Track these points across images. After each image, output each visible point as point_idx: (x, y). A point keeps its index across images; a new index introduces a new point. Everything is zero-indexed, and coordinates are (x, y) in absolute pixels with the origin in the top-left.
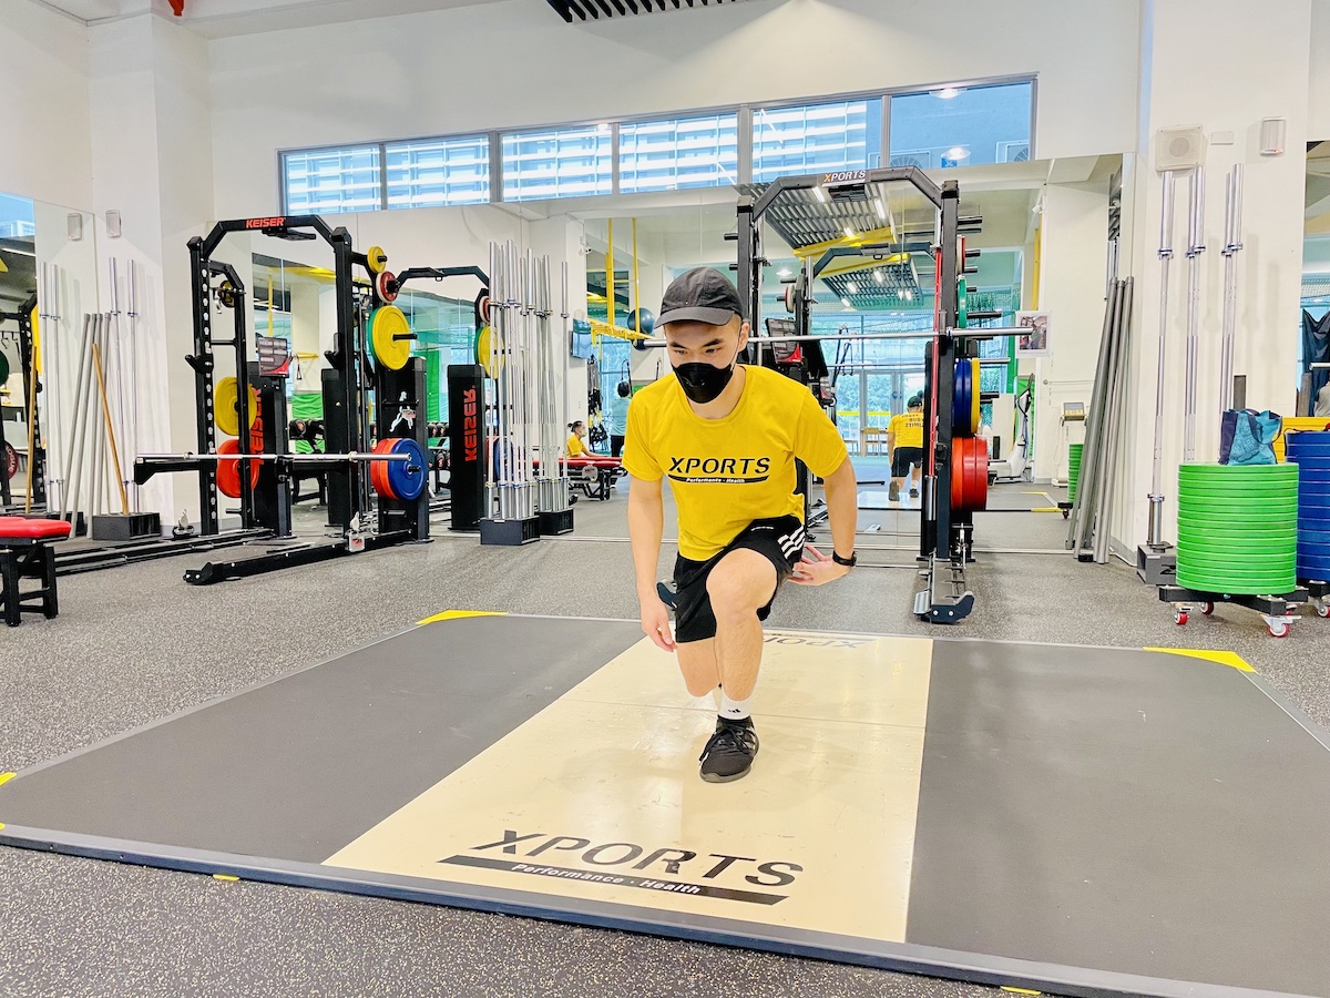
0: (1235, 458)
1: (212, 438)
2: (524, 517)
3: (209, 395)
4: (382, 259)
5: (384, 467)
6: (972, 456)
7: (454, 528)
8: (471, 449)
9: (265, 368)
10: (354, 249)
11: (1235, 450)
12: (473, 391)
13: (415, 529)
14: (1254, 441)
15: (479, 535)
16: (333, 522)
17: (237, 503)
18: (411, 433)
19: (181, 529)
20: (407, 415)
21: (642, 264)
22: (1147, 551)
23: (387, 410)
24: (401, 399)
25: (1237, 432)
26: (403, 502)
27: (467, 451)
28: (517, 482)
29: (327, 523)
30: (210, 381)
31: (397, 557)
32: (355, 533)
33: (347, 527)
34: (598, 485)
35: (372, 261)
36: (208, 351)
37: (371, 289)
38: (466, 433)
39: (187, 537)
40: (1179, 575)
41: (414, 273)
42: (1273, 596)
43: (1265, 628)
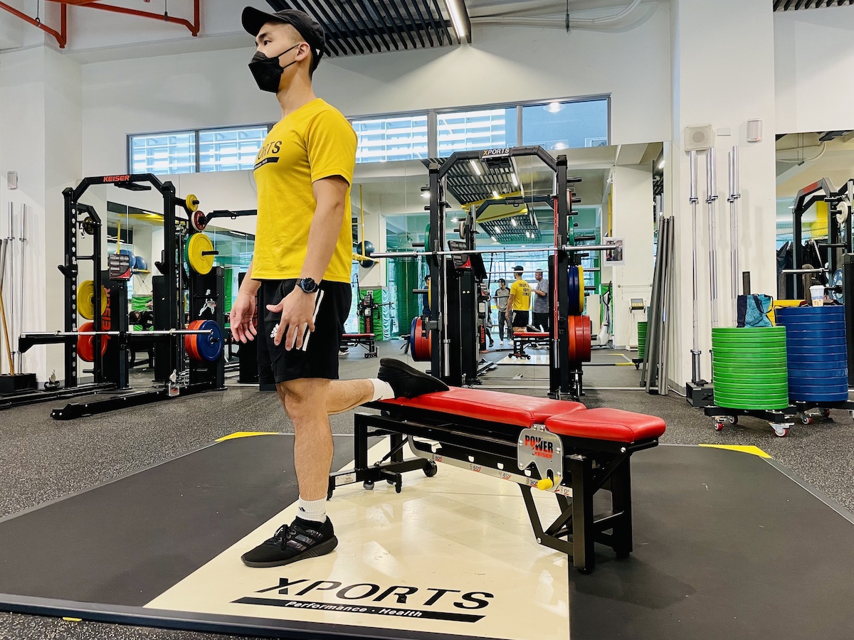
0: (749, 323)
1: (75, 321)
3: (75, 292)
4: (196, 202)
5: (194, 339)
6: (581, 327)
7: (239, 382)
9: (114, 274)
10: (177, 196)
11: (748, 318)
13: (215, 382)
14: (759, 312)
16: (157, 380)
17: (91, 366)
18: (214, 317)
19: (51, 383)
20: (211, 305)
22: (693, 385)
23: (197, 302)
24: (207, 294)
25: (748, 307)
26: (206, 362)
29: (154, 379)
30: (75, 283)
31: (201, 400)
32: (173, 383)
33: (168, 380)
35: (189, 204)
36: (74, 263)
37: (187, 222)
39: (55, 389)
40: (717, 399)
41: (217, 214)
42: (776, 410)
43: (772, 431)
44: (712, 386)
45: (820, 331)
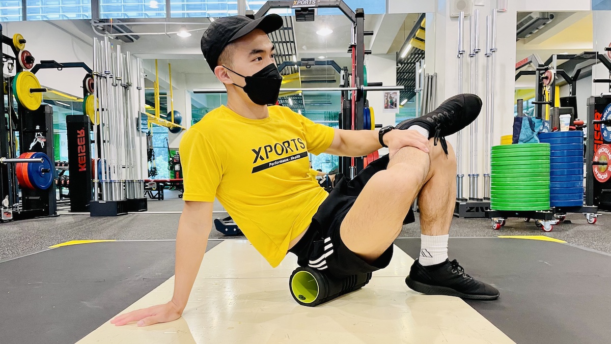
0: (522, 140)
2: (118, 199)
4: (23, 42)
5: (24, 169)
7: (70, 210)
8: (83, 165)
10: (4, 33)
11: (522, 136)
12: (83, 131)
14: (531, 131)
15: (90, 213)
18: (44, 150)
20: (41, 140)
21: (174, 88)
23: (26, 139)
24: (36, 130)
25: (522, 127)
26: (37, 191)
27: (80, 166)
28: (113, 179)
32: (5, 208)
34: (157, 192)
35: (16, 42)
38: (79, 155)
40: (494, 205)
41: (44, 65)
42: (544, 211)
43: (542, 226)
45: (566, 151)
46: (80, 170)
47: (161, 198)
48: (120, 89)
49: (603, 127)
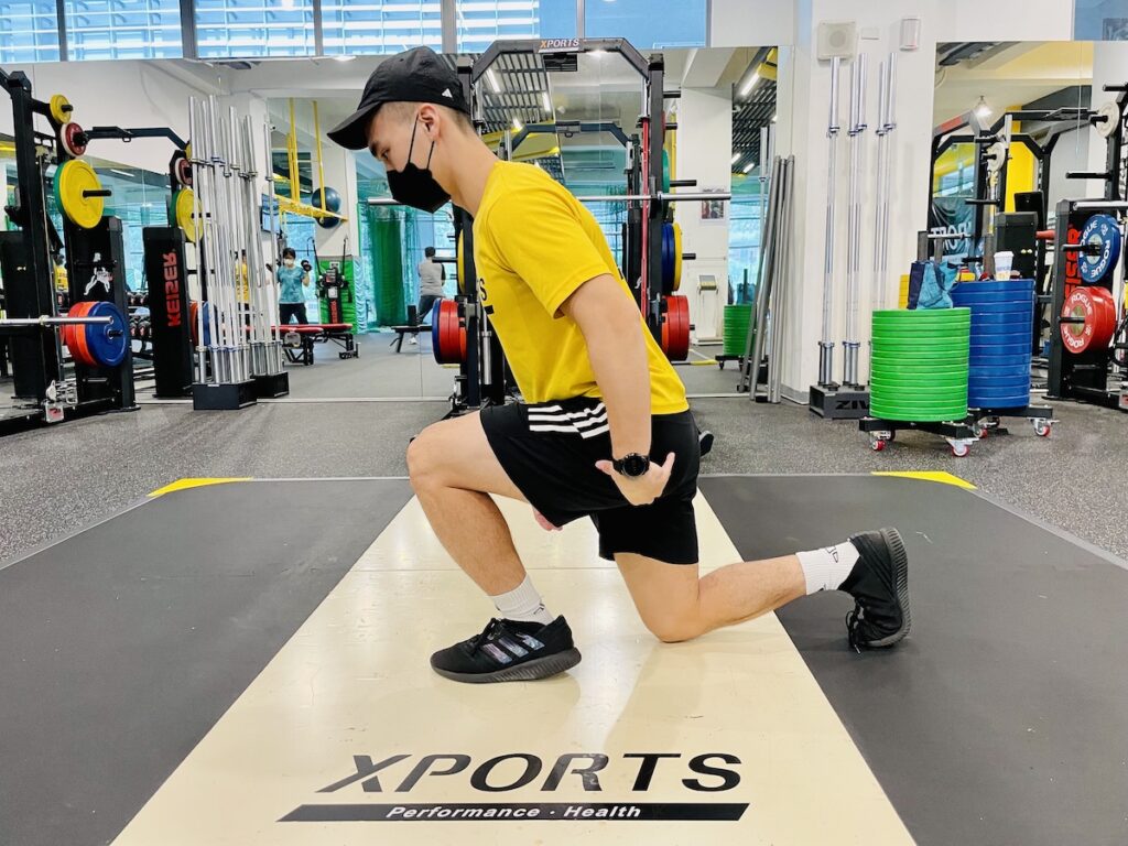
0: (922, 304)
2: (240, 381)
4: (67, 108)
5: (80, 332)
7: (155, 396)
8: (174, 314)
10: (34, 97)
11: (923, 297)
12: (172, 255)
13: (119, 397)
14: (938, 288)
15: (192, 401)
16: (20, 394)
18: (110, 297)
20: (104, 278)
21: (324, 146)
22: (821, 389)
23: (79, 274)
25: (925, 280)
26: (103, 369)
27: (170, 317)
28: (230, 345)
29: (14, 395)
31: (103, 426)
32: (52, 402)
33: (42, 396)
34: (302, 350)
35: (55, 110)
37: (55, 142)
38: (168, 298)
40: (875, 408)
41: (100, 133)
42: (955, 422)
43: (950, 449)
44: (867, 390)
45: (1001, 314)
46: (170, 324)
47: (308, 360)
48: (236, 183)
49: (1081, 256)
